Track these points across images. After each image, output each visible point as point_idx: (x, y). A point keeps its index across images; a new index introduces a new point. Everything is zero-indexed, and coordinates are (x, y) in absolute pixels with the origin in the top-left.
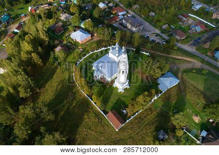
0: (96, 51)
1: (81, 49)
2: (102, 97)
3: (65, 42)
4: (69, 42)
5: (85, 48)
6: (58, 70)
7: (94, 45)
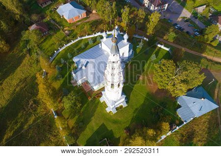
0: (87, 37)
1: (66, 32)
2: (77, 117)
3: (48, 19)
4: (53, 19)
5: (73, 31)
6: (26, 61)
7: (87, 27)
